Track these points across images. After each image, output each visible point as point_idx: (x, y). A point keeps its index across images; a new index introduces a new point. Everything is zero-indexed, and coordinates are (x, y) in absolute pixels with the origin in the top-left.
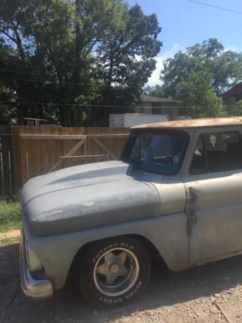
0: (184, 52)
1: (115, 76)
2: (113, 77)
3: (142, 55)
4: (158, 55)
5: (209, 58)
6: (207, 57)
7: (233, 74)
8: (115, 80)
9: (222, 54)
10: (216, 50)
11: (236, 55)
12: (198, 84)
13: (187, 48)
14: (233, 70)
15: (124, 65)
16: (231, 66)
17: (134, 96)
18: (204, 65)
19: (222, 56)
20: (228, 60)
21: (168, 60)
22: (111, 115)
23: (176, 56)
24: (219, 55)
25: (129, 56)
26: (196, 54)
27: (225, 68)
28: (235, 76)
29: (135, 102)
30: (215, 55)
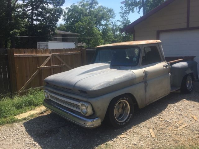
0: (76, 4)
1: (36, 17)
2: (35, 18)
3: (53, 4)
4: (63, 5)
5: (91, 9)
6: (90, 8)
7: (105, 19)
8: (36, 20)
9: (98, 7)
10: (94, 4)
11: (105, 8)
12: (88, 24)
13: (78, 2)
14: (105, 16)
15: (40, 10)
16: (103, 14)
17: (50, 30)
18: (88, 13)
19: (97, 8)
20: (101, 11)
21: (67, 8)
22: (38, 43)
23: (71, 6)
24: (96, 7)
25: (44, 5)
26: (83, 6)
27: (100, 15)
28: (106, 20)
29: (51, 34)
30: (94, 7)
